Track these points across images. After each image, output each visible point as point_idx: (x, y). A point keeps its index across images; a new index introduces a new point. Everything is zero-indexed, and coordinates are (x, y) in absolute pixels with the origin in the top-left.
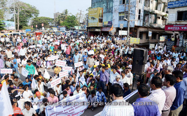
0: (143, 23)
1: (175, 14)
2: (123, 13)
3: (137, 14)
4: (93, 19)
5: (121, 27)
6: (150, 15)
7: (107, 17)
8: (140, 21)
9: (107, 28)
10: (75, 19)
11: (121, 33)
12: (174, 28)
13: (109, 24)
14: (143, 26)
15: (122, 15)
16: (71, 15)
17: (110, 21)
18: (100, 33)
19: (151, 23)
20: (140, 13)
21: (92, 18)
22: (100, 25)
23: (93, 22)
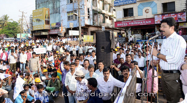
0: (93, 22)
1: (122, 11)
2: (72, 12)
3: (86, 12)
4: (39, 21)
5: (71, 27)
6: (98, 15)
7: (55, 18)
8: (90, 20)
9: (56, 30)
10: (17, 26)
11: (72, 33)
12: (123, 24)
13: (57, 26)
14: (93, 26)
15: (71, 14)
16: (12, 21)
17: (58, 22)
18: (48, 36)
19: (100, 23)
20: (89, 12)
21: (37, 20)
22: (46, 27)
23: (38, 25)
